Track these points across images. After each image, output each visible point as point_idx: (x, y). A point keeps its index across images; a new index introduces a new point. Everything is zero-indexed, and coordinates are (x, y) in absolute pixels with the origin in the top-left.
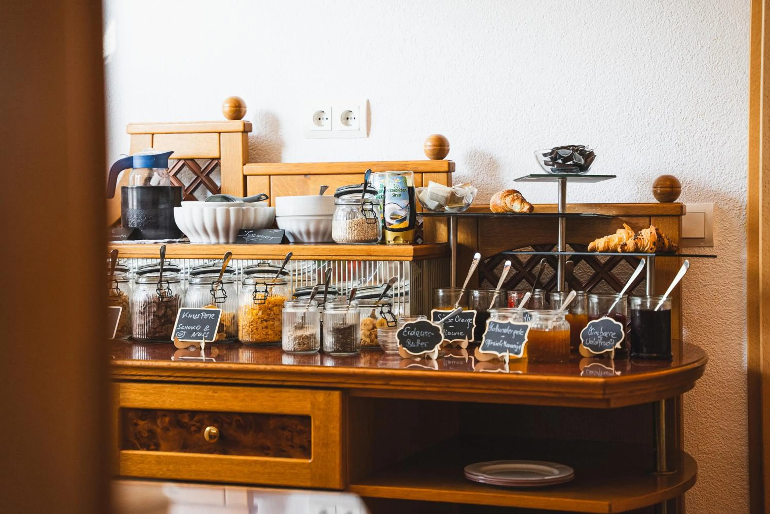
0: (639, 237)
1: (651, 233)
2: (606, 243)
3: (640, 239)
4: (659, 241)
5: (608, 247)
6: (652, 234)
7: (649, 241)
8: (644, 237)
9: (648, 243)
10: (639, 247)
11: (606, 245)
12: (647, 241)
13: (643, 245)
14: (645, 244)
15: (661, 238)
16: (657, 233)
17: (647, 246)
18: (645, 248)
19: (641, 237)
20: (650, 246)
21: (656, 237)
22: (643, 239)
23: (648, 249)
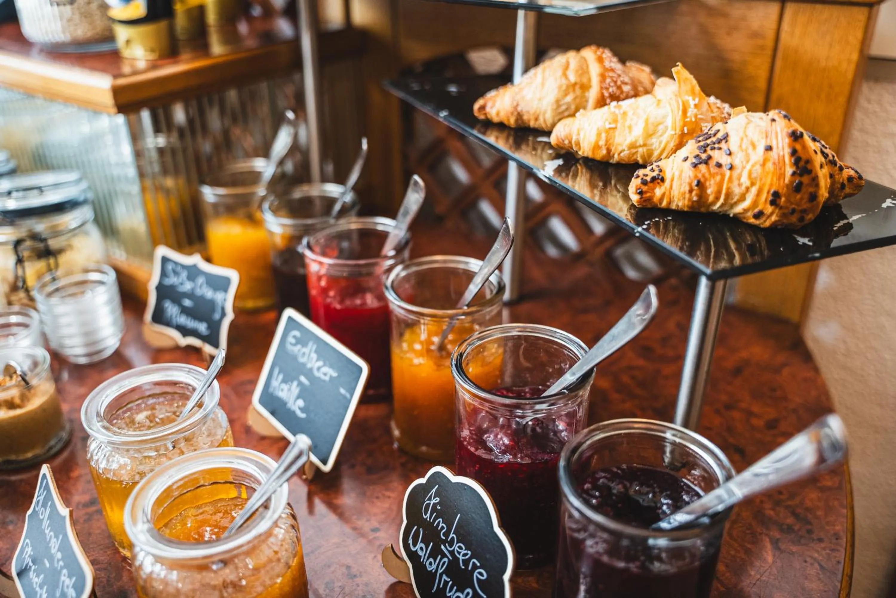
0: (718, 156)
1: (769, 148)
2: (604, 135)
3: (719, 165)
4: (798, 188)
5: (609, 151)
6: (774, 154)
7: (753, 184)
8: (737, 161)
9: (748, 189)
10: (711, 198)
11: (602, 143)
12: (745, 181)
13: (728, 195)
14: (737, 191)
15: (806, 179)
16: (794, 152)
17: (743, 198)
18: (736, 203)
19: (725, 160)
20: (755, 203)
21: (789, 170)
22: (731, 168)
23: (746, 211)
